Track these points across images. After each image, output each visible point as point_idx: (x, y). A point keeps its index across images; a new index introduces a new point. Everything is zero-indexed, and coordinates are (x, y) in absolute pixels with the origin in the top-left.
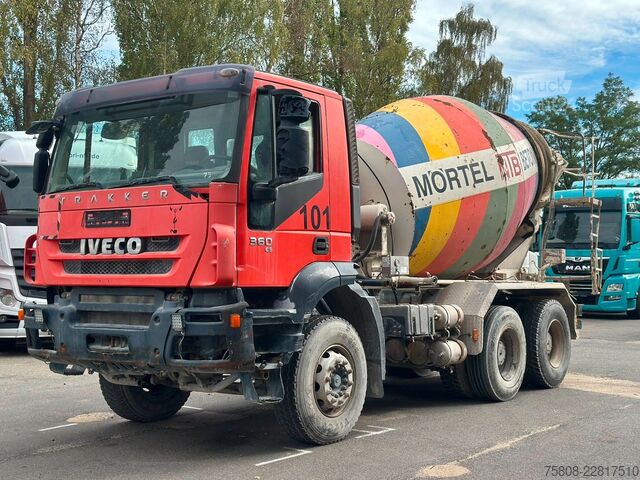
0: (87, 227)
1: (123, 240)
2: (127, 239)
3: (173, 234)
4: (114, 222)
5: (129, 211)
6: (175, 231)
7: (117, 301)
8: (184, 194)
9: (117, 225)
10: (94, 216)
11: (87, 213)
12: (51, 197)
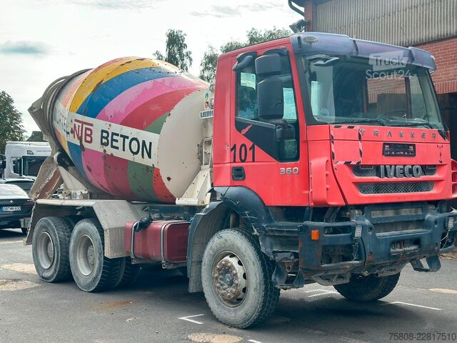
0: (385, 155)
1: (410, 167)
2: (413, 166)
4: (404, 153)
5: (415, 148)
6: (441, 162)
7: (396, 214)
8: (442, 136)
9: (407, 156)
10: (390, 147)
11: (384, 144)
12: (349, 127)
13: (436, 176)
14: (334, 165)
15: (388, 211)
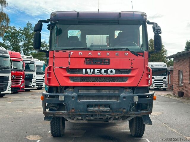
0: (86, 64)
1: (106, 70)
2: (108, 69)
3: (131, 68)
4: (101, 63)
5: (109, 60)
6: (132, 67)
7: (98, 92)
8: (135, 54)
9: (103, 64)
10: (90, 60)
11: (86, 59)
12: (63, 52)
13: (130, 75)
14: (54, 68)
15: (92, 90)
